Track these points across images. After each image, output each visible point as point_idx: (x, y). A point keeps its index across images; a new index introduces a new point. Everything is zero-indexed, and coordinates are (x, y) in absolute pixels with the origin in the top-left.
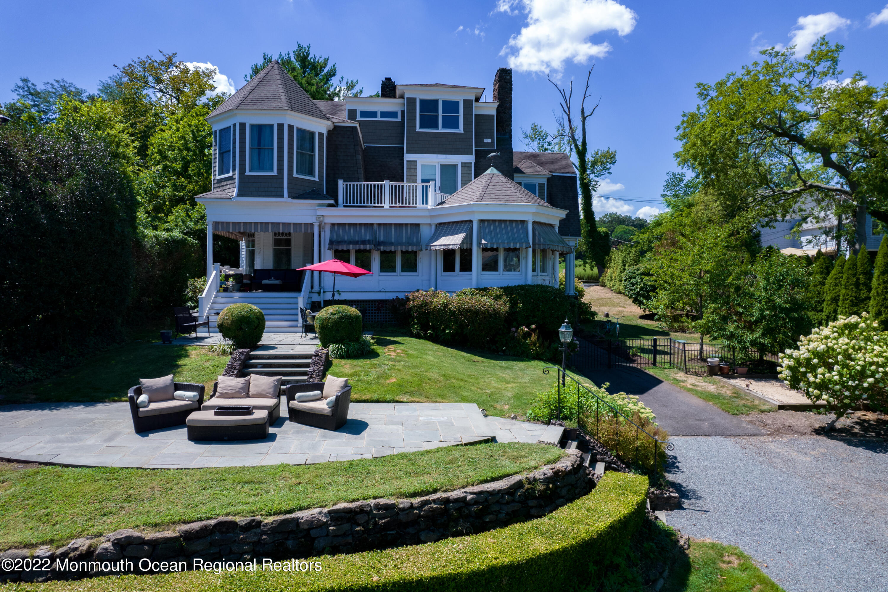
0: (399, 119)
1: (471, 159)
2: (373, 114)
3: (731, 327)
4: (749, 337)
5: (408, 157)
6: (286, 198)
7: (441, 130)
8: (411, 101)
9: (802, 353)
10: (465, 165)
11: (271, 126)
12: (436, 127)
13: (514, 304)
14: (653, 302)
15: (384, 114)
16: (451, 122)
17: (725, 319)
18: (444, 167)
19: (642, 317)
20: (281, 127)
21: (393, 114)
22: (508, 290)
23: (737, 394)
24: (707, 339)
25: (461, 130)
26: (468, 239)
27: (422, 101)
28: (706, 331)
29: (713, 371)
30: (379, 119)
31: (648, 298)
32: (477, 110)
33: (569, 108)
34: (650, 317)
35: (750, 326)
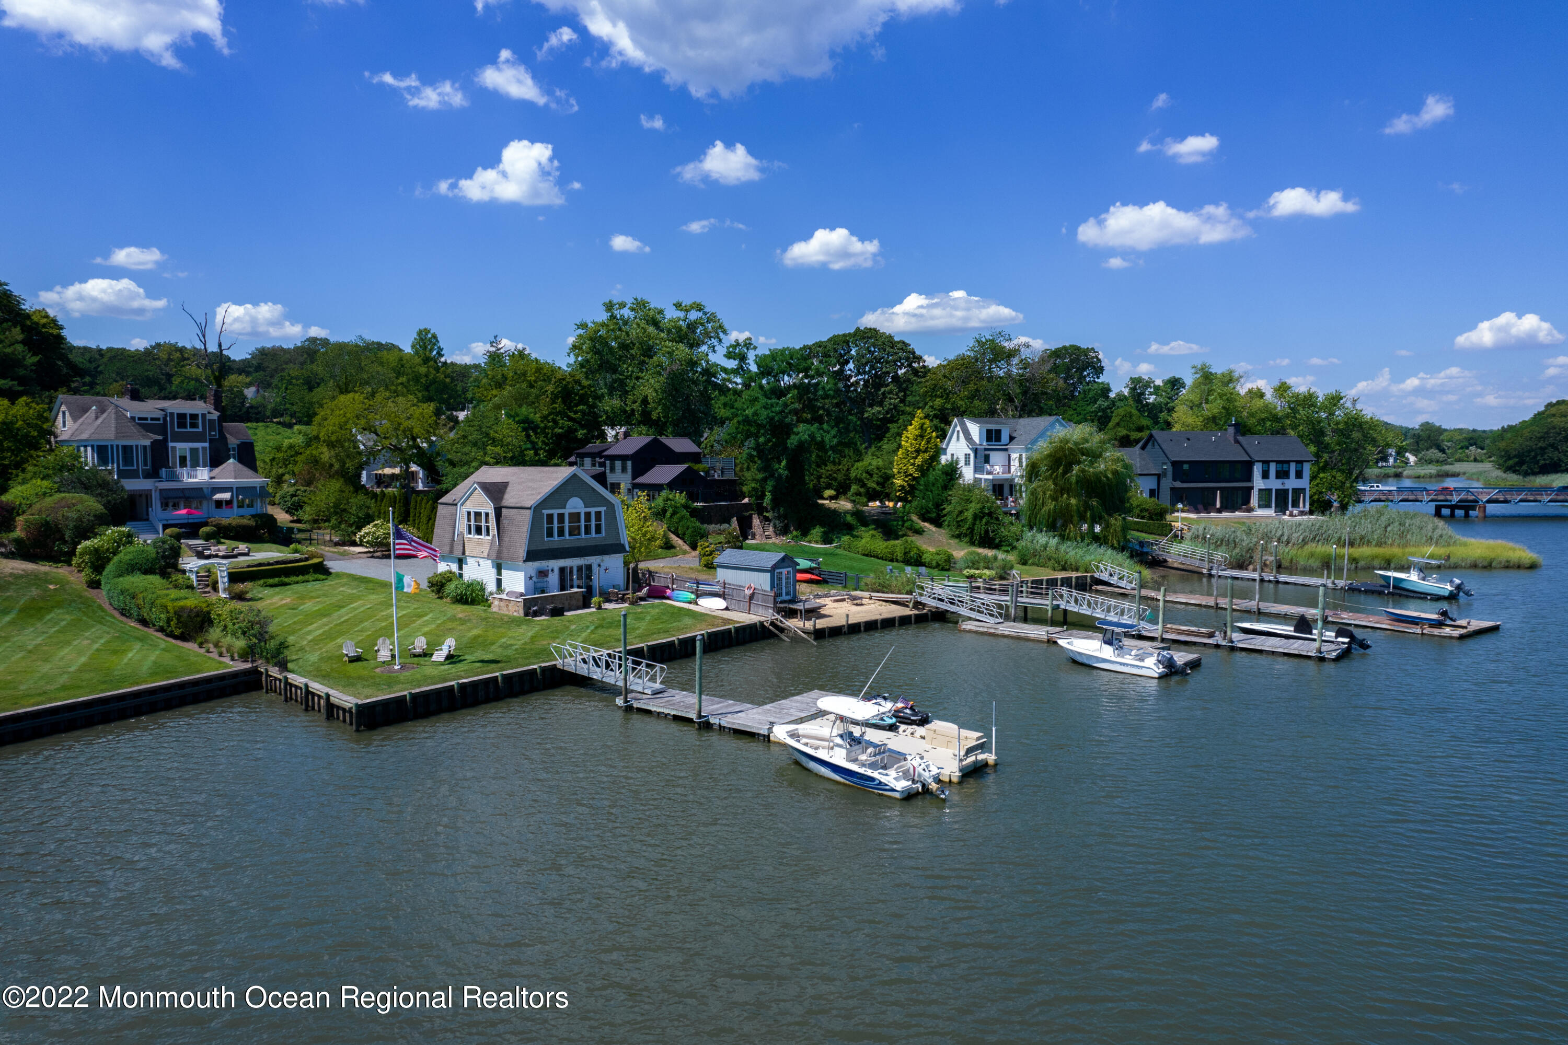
0: (161, 422)
1: (207, 445)
2: (146, 419)
3: (343, 526)
4: (350, 530)
5: (171, 444)
6: (142, 480)
7: (189, 430)
8: (172, 414)
9: (362, 533)
10: (204, 448)
11: (131, 446)
12: (186, 427)
13: (257, 522)
14: (300, 512)
15: (152, 419)
16: (194, 425)
17: (340, 523)
18: (192, 450)
19: (292, 522)
20: (137, 446)
21: (158, 419)
22: (253, 516)
23: (345, 551)
24: (333, 532)
25: (200, 429)
26: (232, 496)
27: (178, 414)
28: (333, 528)
29: (336, 544)
30: (149, 421)
31: (297, 510)
32: (209, 417)
33: (204, 337)
34: (299, 521)
35: (351, 526)
